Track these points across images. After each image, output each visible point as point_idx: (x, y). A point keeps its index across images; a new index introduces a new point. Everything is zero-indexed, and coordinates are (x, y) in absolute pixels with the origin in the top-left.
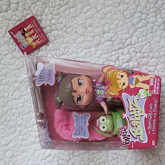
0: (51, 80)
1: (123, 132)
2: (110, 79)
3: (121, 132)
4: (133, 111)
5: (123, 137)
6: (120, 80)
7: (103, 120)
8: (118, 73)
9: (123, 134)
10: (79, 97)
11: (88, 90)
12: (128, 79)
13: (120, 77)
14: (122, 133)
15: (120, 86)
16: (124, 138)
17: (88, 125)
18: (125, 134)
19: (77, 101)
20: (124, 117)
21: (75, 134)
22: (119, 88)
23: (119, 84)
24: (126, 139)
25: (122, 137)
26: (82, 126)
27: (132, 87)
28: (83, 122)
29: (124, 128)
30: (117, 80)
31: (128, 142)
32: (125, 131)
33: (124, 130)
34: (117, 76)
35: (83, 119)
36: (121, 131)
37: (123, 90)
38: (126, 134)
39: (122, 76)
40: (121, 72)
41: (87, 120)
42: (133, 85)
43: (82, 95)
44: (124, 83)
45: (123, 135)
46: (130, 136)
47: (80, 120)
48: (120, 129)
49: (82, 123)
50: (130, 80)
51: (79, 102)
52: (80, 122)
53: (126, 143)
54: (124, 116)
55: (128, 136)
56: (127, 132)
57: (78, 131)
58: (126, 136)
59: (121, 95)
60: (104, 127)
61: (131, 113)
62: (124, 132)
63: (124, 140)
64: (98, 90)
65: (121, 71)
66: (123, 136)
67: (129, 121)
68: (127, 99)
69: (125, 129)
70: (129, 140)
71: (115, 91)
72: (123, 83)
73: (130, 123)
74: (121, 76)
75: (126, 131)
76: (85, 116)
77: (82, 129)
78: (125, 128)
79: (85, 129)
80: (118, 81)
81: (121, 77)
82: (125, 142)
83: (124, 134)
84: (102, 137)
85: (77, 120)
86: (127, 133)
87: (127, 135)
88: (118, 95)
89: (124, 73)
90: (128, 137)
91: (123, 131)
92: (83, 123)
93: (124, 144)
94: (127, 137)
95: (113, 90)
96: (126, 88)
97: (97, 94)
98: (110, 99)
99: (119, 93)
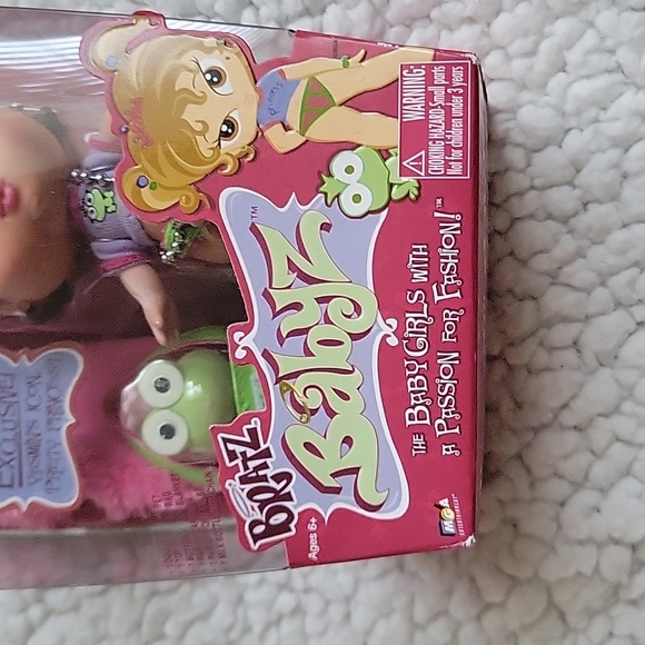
1: (243, 454)
2: (138, 102)
3: (233, 456)
4: (297, 306)
5: (249, 487)
6: (200, 100)
8: (187, 60)
9: (246, 468)
11: (7, 191)
12: (256, 89)
13: (201, 83)
14: (239, 461)
15: (205, 146)
17: (73, 421)
18: (256, 469)
20: (240, 354)
22: (196, 159)
23: (199, 127)
24: (263, 504)
25: (236, 490)
26: (35, 431)
27: (282, 141)
28: (43, 407)
29: (245, 428)
30: (185, 102)
31: (282, 517)
32: (254, 444)
33: (247, 439)
34: (184, 81)
35: (41, 389)
36: (231, 447)
37: (222, 166)
38: (265, 466)
39: (216, 77)
40: (209, 50)
41: (62, 392)
42: (287, 128)
44: (230, 123)
45: (242, 473)
46: (288, 477)
47: (23, 395)
48: (220, 436)
49: (33, 415)
50: (267, 95)
54: (242, 344)
55: (277, 478)
57: (16, 464)
59: (215, 206)
61: (290, 322)
62: (250, 452)
63: (256, 505)
65: (210, 41)
66: (244, 480)
67: (278, 380)
68: (254, 229)
69: (252, 432)
70: (287, 504)
71: (173, 177)
72: (226, 122)
73: (283, 392)
74: (208, 77)
75: (263, 447)
76: (53, 366)
77: (34, 451)
78: (256, 423)
80: (191, 114)
81: (211, 83)
83: (252, 464)
86: (269, 461)
87: (269, 473)
88: (193, 205)
89: (226, 54)
90: (278, 487)
91: (239, 449)
93: (256, 538)
94: (272, 484)
95: (154, 176)
96: (247, 155)
97: (92, 221)
98: (175, 245)
99: (199, 191)
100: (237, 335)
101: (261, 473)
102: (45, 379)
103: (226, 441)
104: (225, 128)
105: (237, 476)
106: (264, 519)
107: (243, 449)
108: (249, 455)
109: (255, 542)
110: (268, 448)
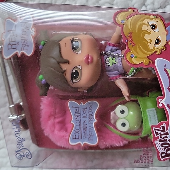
0: (28, 46)
1: (160, 133)
2: (131, 33)
3: (157, 134)
5: (161, 143)
6: (150, 33)
7: (123, 112)
8: (145, 21)
9: (161, 137)
10: (74, 71)
11: (90, 57)
13: (149, 29)
14: (159, 135)
15: (151, 46)
16: (162, 145)
17: (96, 121)
18: (164, 138)
19: (72, 80)
21: (74, 137)
22: (148, 50)
23: (149, 41)
25: (158, 143)
26: (85, 123)
29: (161, 126)
30: (144, 34)
32: (164, 131)
33: (162, 129)
34: (144, 28)
35: (87, 112)
36: (157, 131)
37: (156, 52)
38: (167, 137)
39: (154, 27)
40: (152, 19)
43: (80, 67)
44: (158, 40)
45: (160, 139)
48: (154, 128)
51: (75, 81)
52: (82, 116)
53: (166, 153)
54: (161, 102)
56: (167, 133)
57: (80, 132)
58: (166, 140)
59: (154, 63)
60: (124, 125)
62: (162, 133)
63: (163, 148)
64: (110, 59)
65: (152, 17)
66: (160, 141)
68: (165, 70)
69: (163, 127)
71: (141, 55)
72: (157, 40)
74: (152, 26)
75: (166, 131)
76: (90, 105)
77: (85, 129)
78: (164, 125)
79: (92, 128)
80: (147, 37)
81: (152, 28)
82: (164, 153)
83: (163, 136)
84: (122, 141)
85: (77, 113)
86: (168, 135)
87: (168, 139)
89: (157, 20)
91: (159, 132)
92: (87, 119)
93: (162, 157)
94: (168, 142)
95: (136, 54)
96: (163, 49)
97: (108, 66)
98: (133, 73)
99: (149, 59)
100: (160, 100)
101: (165, 139)
102: (88, 109)
103: (155, 129)
104: (157, 41)
105: (158, 140)
106: (165, 152)
107: (160, 132)
108: (162, 134)
109: (162, 158)
110: (168, 132)
